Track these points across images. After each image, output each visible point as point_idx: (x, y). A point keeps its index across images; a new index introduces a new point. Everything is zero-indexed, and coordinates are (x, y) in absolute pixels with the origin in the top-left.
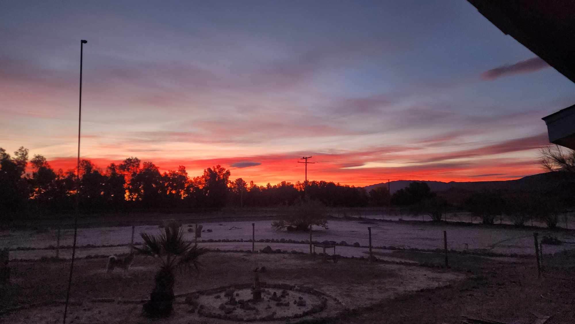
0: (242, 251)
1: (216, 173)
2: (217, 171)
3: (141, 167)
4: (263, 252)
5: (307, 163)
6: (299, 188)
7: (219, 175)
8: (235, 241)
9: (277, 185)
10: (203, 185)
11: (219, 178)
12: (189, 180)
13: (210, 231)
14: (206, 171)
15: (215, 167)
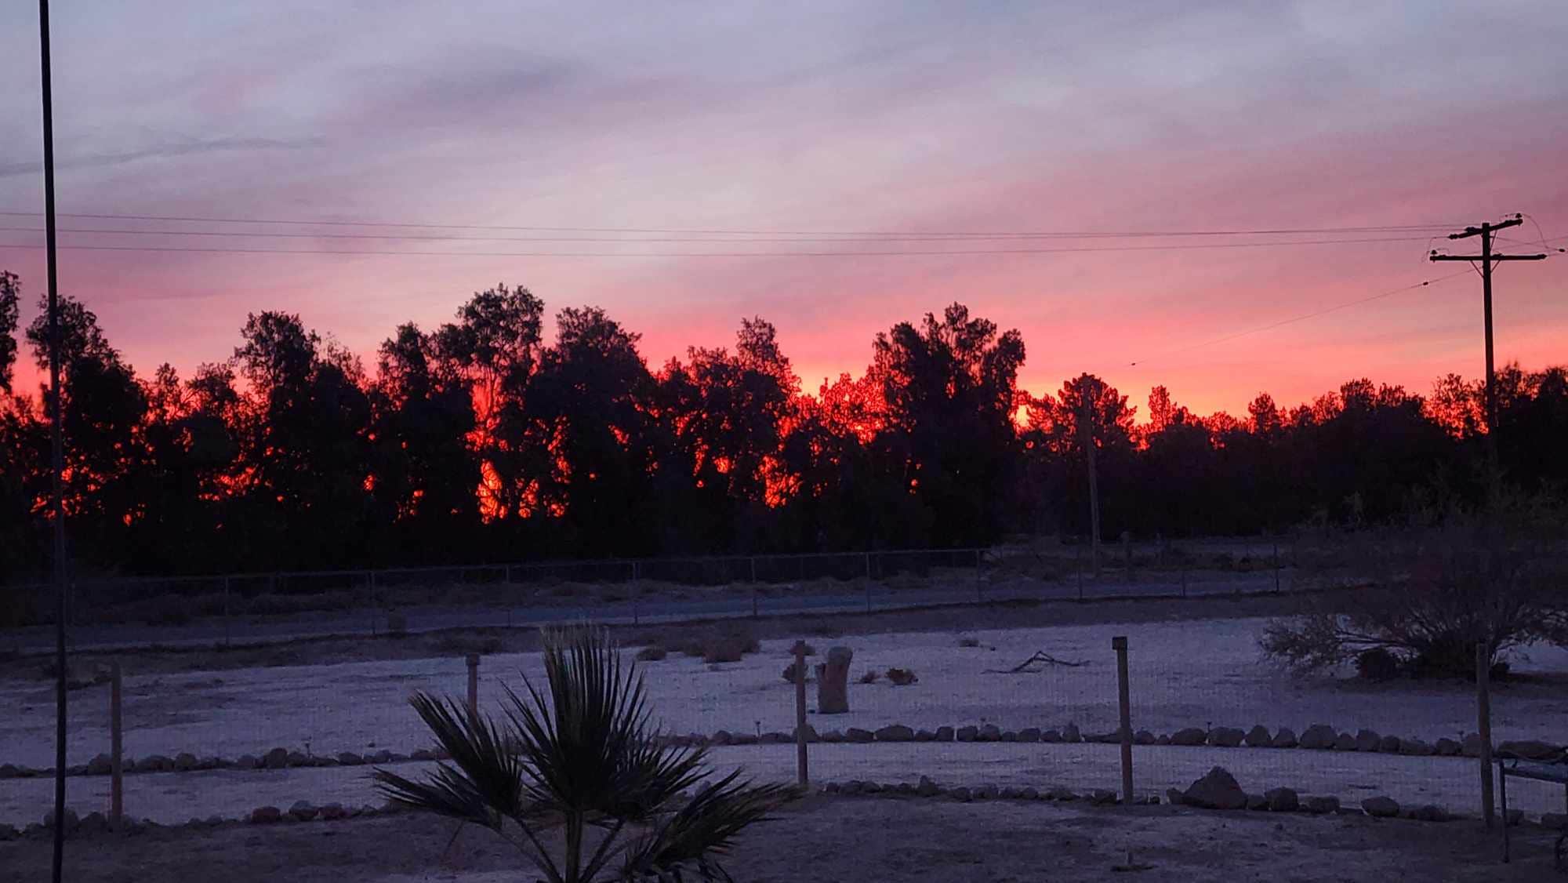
0: (1061, 797)
1: (944, 348)
2: (950, 338)
3: (550, 336)
4: (1193, 800)
5: (1493, 263)
6: (1457, 417)
7: (963, 361)
8: (1031, 736)
9: (1311, 404)
10: (878, 425)
11: (964, 377)
12: (799, 395)
13: (900, 677)
14: (885, 344)
15: (936, 319)
